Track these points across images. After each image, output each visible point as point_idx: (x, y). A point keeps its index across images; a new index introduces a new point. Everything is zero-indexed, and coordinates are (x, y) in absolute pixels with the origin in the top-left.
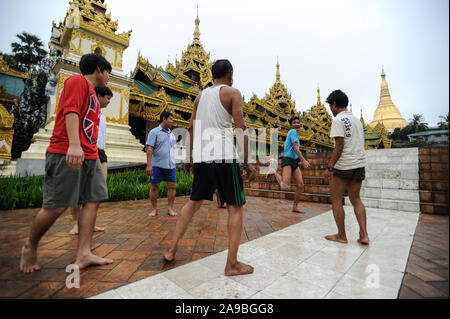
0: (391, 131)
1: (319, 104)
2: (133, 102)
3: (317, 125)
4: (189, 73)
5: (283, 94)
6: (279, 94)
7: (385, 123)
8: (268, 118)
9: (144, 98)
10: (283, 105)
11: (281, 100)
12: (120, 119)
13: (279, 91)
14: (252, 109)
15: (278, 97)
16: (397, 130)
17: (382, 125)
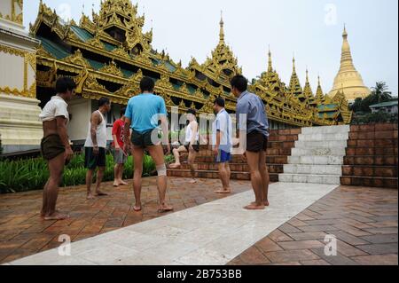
0: (352, 101)
1: (270, 70)
2: (40, 68)
3: (268, 96)
4: (112, 30)
5: (228, 58)
6: (223, 58)
7: (346, 92)
8: (210, 88)
9: (55, 63)
10: (227, 72)
11: (225, 66)
12: (25, 91)
13: (222, 55)
14: (191, 76)
15: (222, 62)
16: (358, 100)
17: (343, 95)
